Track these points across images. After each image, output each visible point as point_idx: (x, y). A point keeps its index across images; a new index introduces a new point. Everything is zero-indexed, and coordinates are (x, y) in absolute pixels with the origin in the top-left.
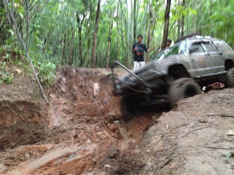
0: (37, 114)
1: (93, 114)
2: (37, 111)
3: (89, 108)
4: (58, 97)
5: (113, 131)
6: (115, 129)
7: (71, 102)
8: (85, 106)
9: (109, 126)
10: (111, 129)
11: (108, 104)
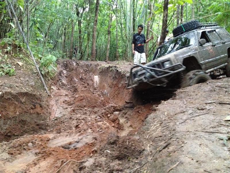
0: (39, 105)
1: (93, 105)
2: (38, 102)
3: (89, 99)
4: (59, 89)
5: (113, 122)
6: (115, 119)
7: (72, 94)
8: (85, 97)
9: (109, 117)
10: (111, 119)
11: (108, 96)
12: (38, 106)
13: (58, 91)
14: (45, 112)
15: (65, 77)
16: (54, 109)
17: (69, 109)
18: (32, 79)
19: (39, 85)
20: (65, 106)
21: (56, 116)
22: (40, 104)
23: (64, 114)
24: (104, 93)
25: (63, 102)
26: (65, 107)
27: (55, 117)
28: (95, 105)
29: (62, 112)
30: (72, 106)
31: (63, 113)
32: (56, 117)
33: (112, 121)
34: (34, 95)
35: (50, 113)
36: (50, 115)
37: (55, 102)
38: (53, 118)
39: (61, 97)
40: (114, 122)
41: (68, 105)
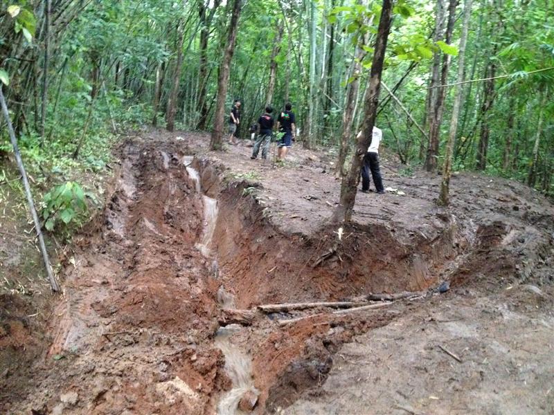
0: (21, 323)
3: (157, 301)
4: (90, 265)
5: (203, 374)
6: (208, 368)
8: (147, 297)
9: (195, 361)
10: (199, 368)
11: (218, 276)
12: (17, 326)
13: (86, 270)
14: (36, 341)
15: (126, 210)
16: (62, 329)
17: (101, 327)
18: (17, 246)
19: (32, 264)
20: (94, 318)
21: (65, 348)
22: (24, 321)
23: (87, 342)
24: (210, 269)
25: (92, 305)
26: (92, 322)
27: (62, 350)
28: (172, 316)
29: (81, 336)
30: (109, 320)
31: (84, 340)
32: (65, 351)
33: (200, 372)
34: (12, 297)
35: (51, 341)
36: (50, 346)
37: (69, 307)
38: (58, 354)
39: (88, 290)
40: (206, 376)
41: (102, 316)
